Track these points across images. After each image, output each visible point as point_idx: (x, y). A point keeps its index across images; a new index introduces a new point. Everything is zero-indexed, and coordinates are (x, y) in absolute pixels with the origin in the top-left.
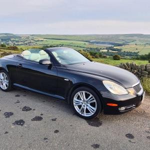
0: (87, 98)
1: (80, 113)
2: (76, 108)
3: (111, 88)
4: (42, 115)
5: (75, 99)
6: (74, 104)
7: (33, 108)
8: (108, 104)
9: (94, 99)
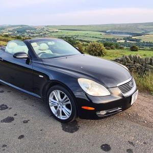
0: (62, 98)
1: (56, 115)
2: (53, 109)
3: (88, 88)
4: (15, 115)
5: (51, 99)
6: (50, 104)
7: (9, 107)
8: (83, 107)
9: (68, 101)
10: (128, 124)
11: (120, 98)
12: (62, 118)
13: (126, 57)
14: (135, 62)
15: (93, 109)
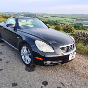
0: (27, 51)
1: (24, 61)
2: (23, 57)
3: (40, 46)
4: (4, 58)
5: (22, 51)
6: (22, 54)
10: (65, 72)
11: (61, 55)
12: (27, 63)
13: (78, 33)
14: (83, 36)
15: (42, 59)
